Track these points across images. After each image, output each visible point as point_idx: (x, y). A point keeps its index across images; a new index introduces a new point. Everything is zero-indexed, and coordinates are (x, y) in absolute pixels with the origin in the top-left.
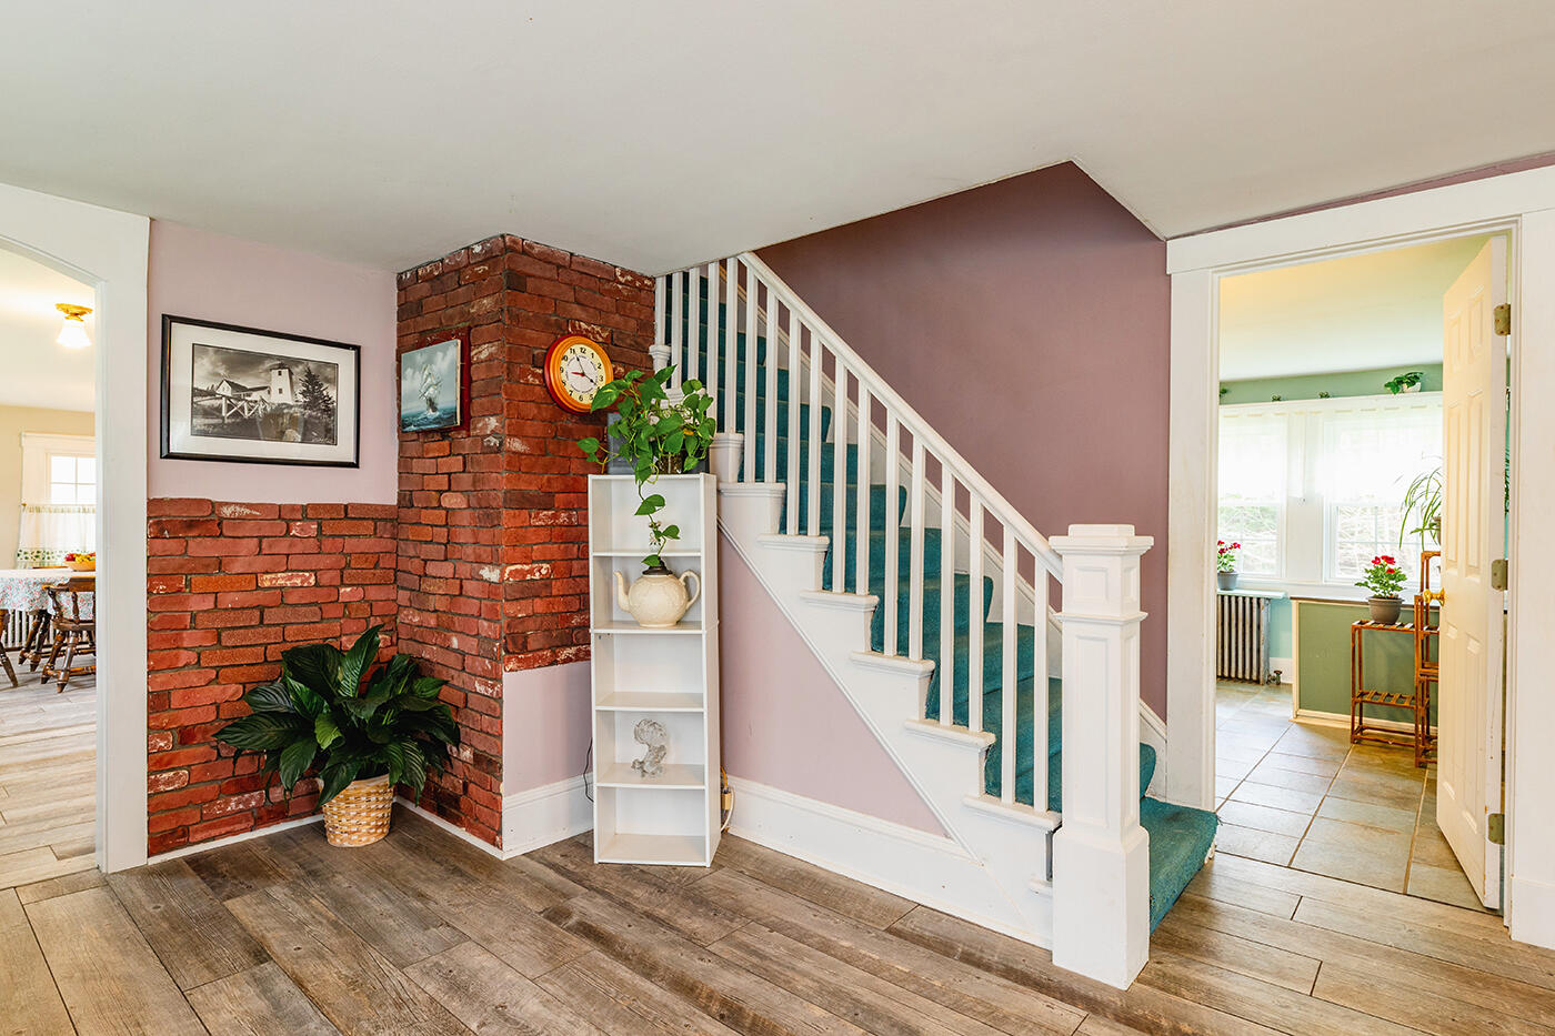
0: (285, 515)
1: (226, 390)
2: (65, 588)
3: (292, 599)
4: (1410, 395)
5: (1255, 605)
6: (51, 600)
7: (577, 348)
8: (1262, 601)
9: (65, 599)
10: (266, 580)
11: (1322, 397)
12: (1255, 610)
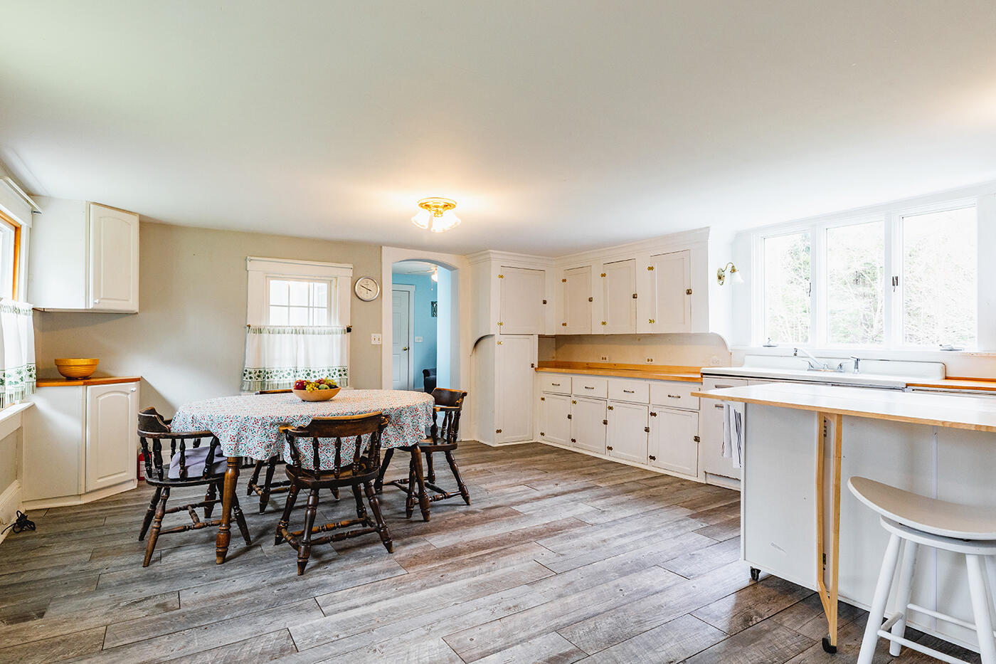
2: (305, 432)
6: (287, 445)
9: (304, 444)
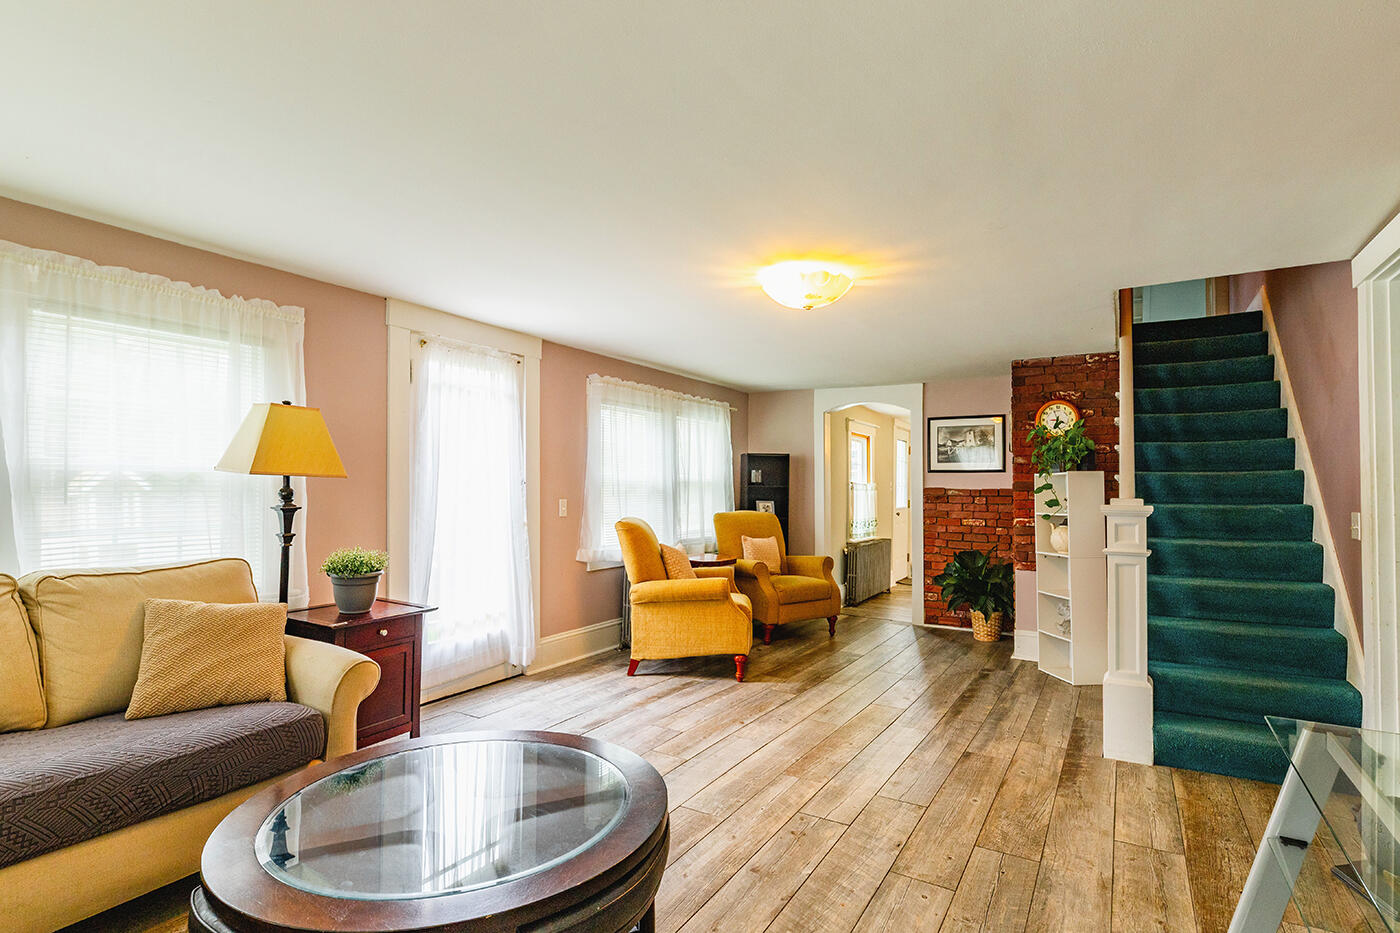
0: (972, 494)
1: (949, 443)
3: (975, 531)
7: (1054, 407)
10: (965, 522)
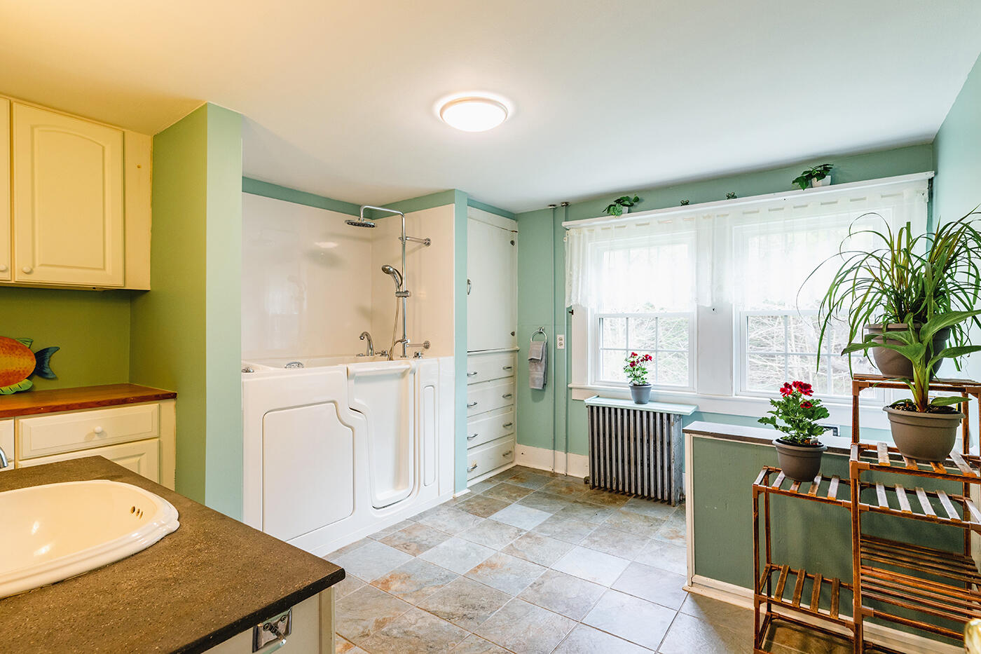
4: (821, 191)
5: (665, 421)
8: (672, 417)
11: (729, 198)
12: (665, 426)
